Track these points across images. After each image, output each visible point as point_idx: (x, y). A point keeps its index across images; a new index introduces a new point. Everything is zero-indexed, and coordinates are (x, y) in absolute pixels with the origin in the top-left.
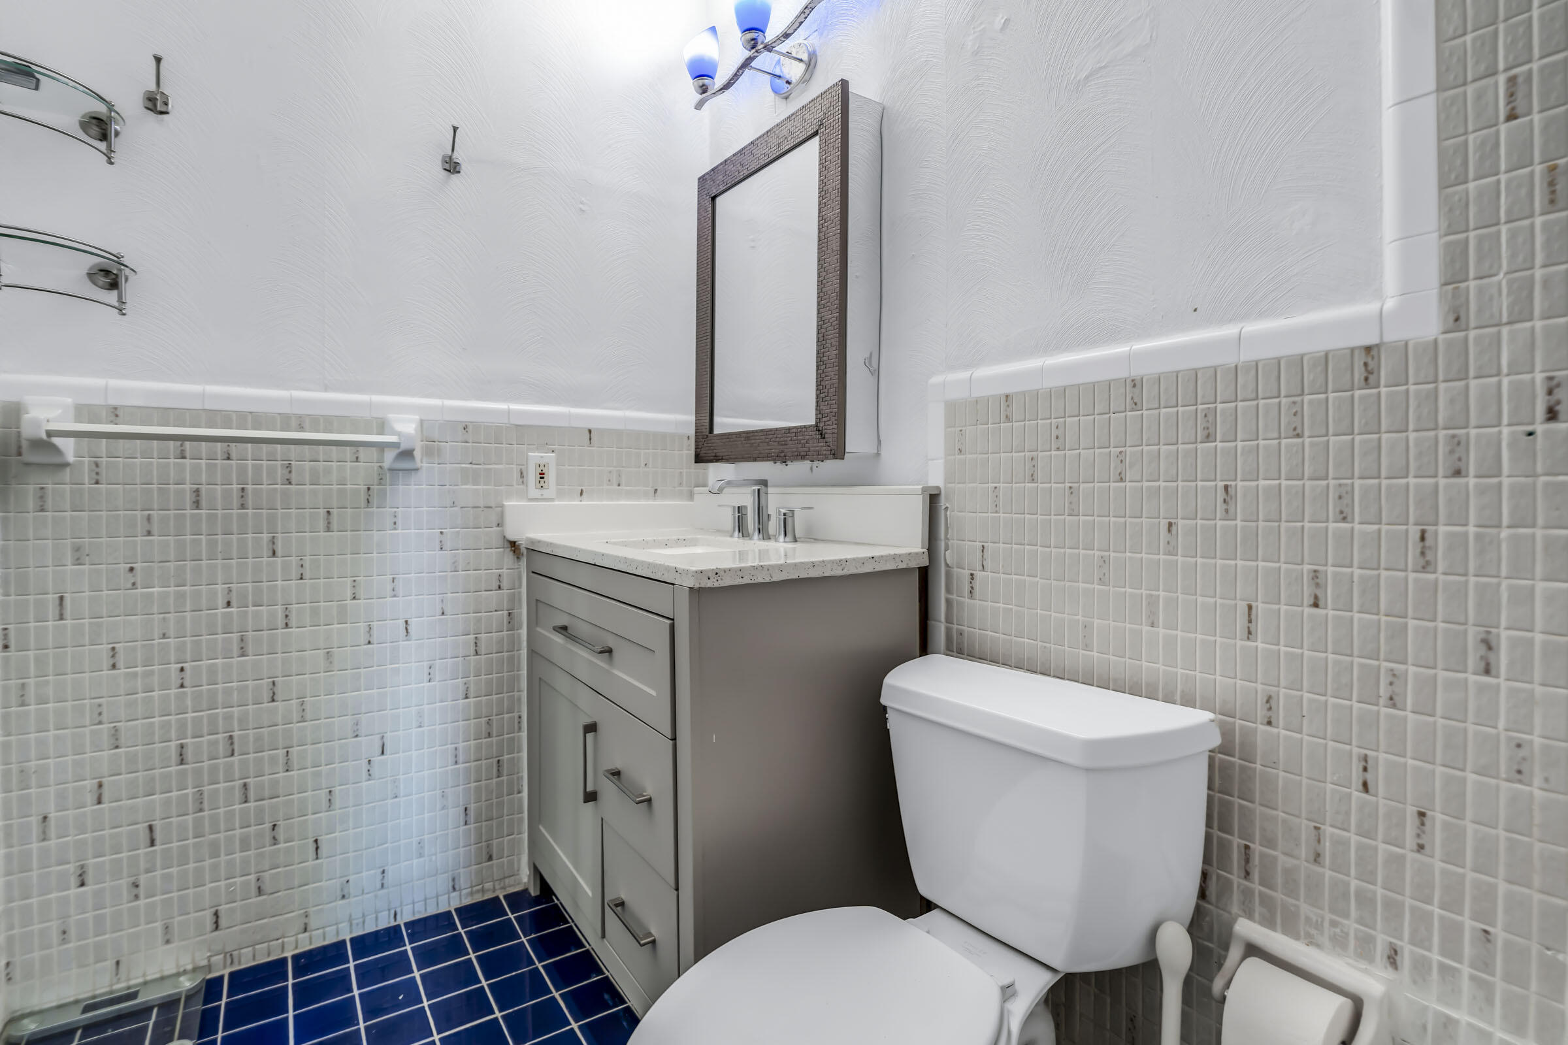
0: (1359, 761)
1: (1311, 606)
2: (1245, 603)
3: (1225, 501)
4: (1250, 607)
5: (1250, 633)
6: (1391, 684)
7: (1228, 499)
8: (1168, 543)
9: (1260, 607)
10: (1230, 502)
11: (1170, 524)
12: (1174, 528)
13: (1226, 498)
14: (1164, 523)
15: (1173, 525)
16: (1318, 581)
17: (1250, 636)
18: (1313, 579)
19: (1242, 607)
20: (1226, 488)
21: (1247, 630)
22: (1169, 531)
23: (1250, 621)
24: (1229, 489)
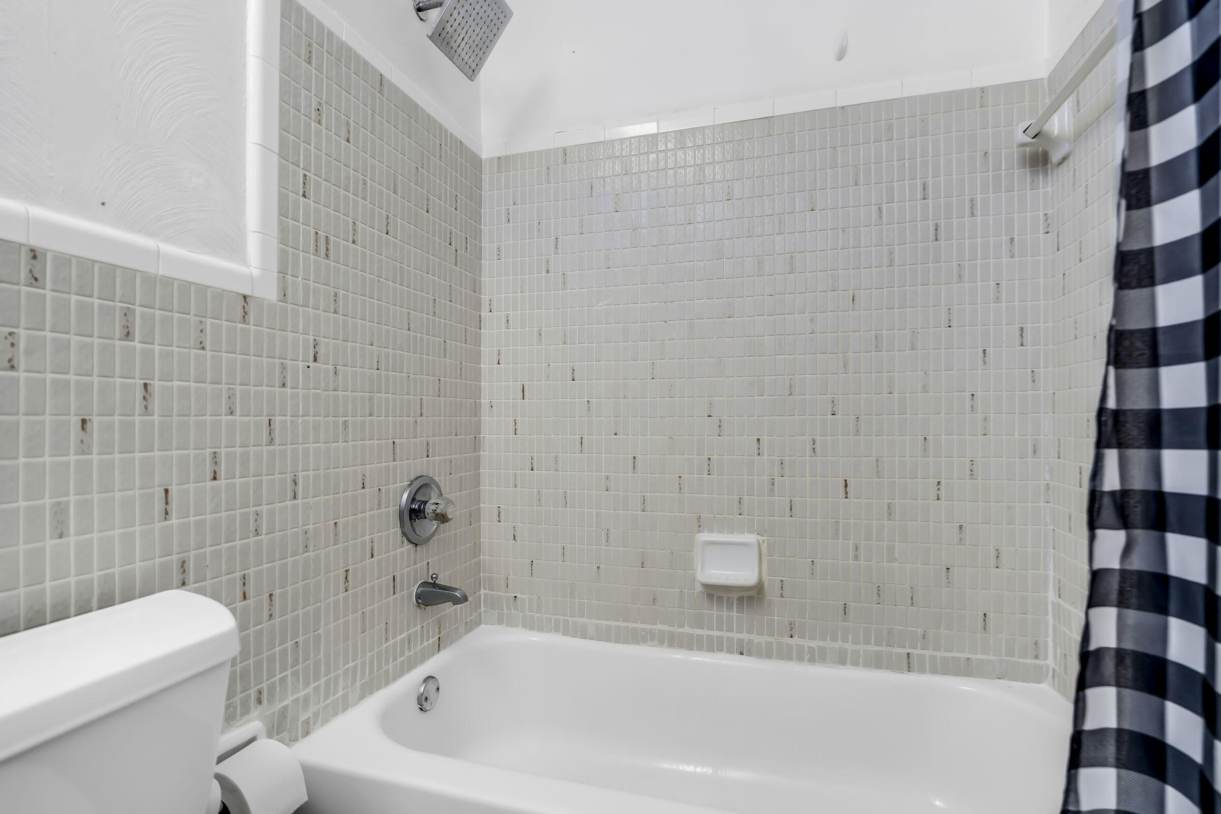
0: (241, 580)
1: (211, 480)
2: (162, 490)
3: (144, 398)
4: (166, 491)
5: (167, 513)
6: (256, 520)
7: (147, 396)
8: (82, 441)
9: (174, 490)
10: (149, 398)
11: (84, 422)
12: (88, 426)
13: (145, 395)
14: (75, 421)
15: (88, 422)
16: (216, 460)
17: (167, 516)
18: (213, 459)
19: (159, 493)
20: (145, 385)
21: (164, 512)
22: (83, 428)
23: (167, 503)
24: (149, 387)
